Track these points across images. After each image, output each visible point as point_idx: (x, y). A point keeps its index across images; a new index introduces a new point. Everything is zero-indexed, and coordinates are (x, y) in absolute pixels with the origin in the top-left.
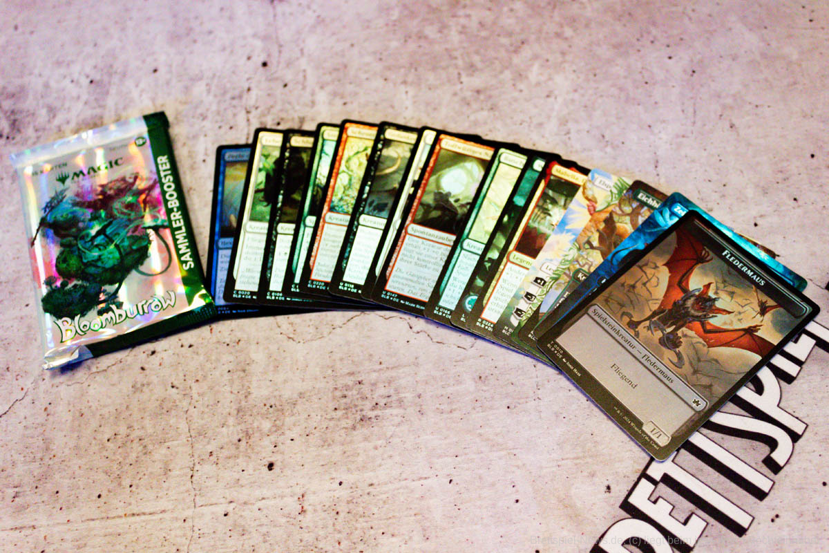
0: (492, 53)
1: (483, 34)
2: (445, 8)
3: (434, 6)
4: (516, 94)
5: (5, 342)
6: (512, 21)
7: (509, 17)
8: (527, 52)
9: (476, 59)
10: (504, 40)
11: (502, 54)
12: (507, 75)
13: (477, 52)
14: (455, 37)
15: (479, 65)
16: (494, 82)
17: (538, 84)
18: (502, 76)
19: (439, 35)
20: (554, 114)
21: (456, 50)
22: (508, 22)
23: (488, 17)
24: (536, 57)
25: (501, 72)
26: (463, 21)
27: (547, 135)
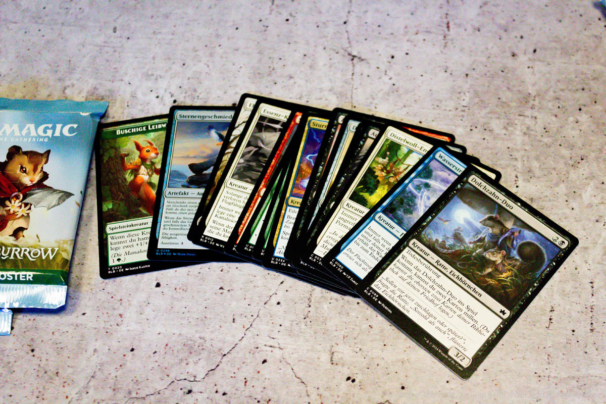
0: (551, 163)
1: (546, 140)
2: (513, 104)
3: (504, 99)
4: (568, 211)
5: (59, 346)
6: (576, 133)
7: (573, 129)
8: (584, 169)
9: (535, 164)
10: (565, 152)
11: (561, 166)
12: (562, 189)
13: (537, 158)
14: (518, 138)
15: (538, 173)
16: (548, 193)
17: (590, 206)
18: (557, 189)
19: (504, 131)
20: (600, 241)
21: (518, 150)
22: (571, 133)
23: (554, 123)
24: (592, 177)
25: (557, 185)
26: (528, 121)
27: (590, 262)
